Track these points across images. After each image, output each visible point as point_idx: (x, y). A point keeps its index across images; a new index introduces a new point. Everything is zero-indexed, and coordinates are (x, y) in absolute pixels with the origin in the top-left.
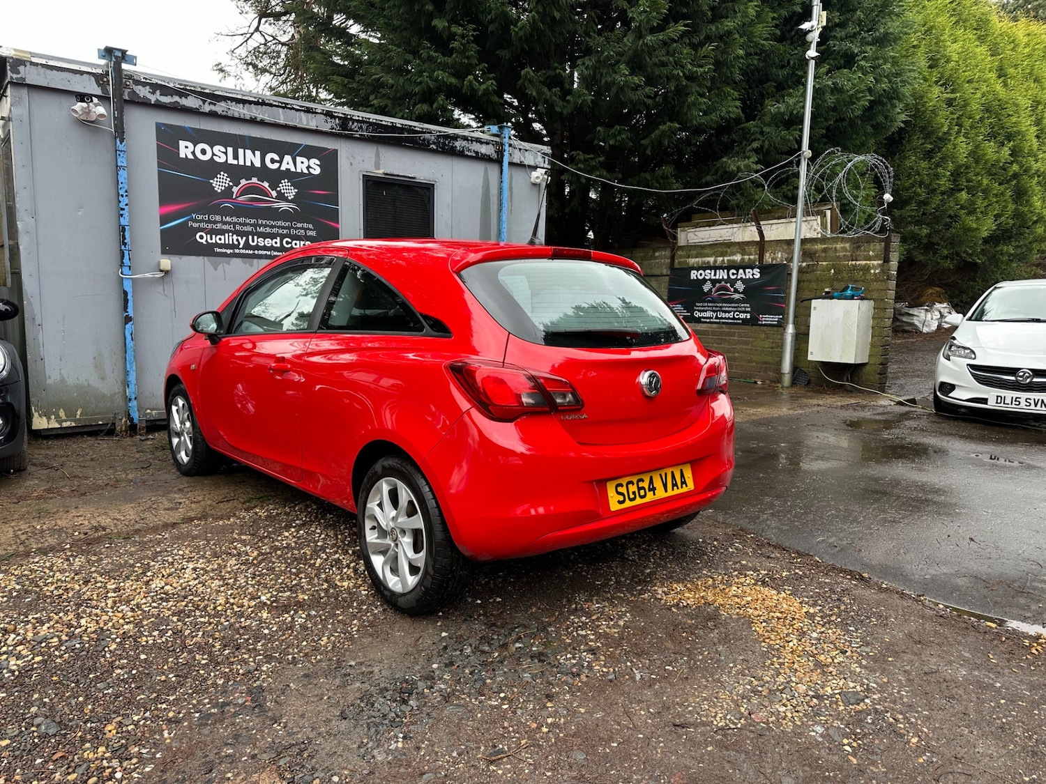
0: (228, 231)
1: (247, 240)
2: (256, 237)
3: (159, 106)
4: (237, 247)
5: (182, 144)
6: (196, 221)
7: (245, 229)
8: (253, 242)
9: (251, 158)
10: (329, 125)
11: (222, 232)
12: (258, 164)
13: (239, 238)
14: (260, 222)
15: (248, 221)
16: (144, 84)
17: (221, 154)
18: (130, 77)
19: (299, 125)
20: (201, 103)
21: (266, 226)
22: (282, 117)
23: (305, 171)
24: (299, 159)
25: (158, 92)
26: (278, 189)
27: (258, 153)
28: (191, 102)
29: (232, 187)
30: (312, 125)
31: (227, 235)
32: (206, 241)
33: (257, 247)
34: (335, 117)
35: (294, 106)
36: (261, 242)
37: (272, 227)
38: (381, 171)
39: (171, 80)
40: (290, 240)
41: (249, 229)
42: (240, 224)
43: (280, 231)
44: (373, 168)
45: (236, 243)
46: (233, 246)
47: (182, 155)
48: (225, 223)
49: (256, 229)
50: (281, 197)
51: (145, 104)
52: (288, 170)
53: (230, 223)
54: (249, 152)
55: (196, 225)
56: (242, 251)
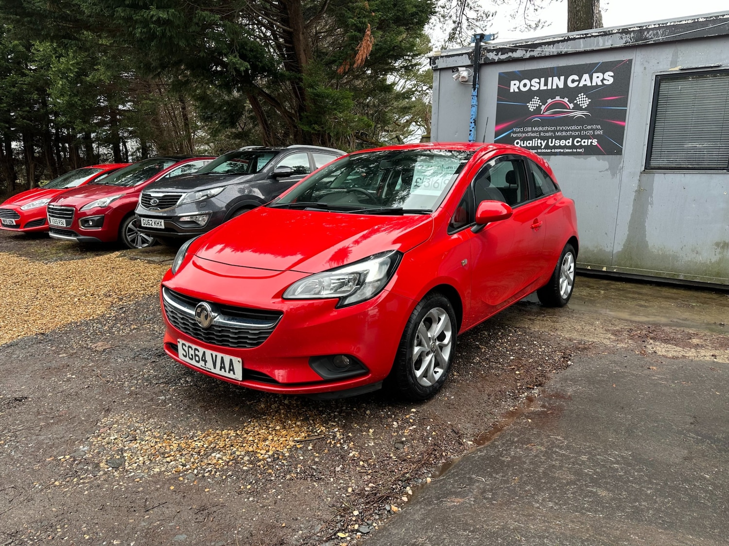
0: (535, 137)
1: (548, 143)
2: (554, 140)
3: (501, 62)
4: (540, 148)
5: (512, 83)
6: (515, 133)
7: (547, 134)
8: (552, 143)
9: (557, 82)
10: (624, 41)
11: (531, 138)
12: (561, 86)
13: (542, 141)
14: (558, 128)
15: (549, 129)
16: (492, 51)
17: (536, 84)
18: (485, 49)
19: (595, 48)
20: (524, 52)
21: (562, 131)
22: (582, 46)
23: (600, 83)
24: (595, 75)
25: (500, 53)
26: (575, 102)
27: (562, 78)
28: (518, 54)
29: (541, 106)
30: (608, 45)
31: (534, 140)
32: (520, 145)
33: (555, 147)
34: (630, 32)
35: (594, 34)
36: (557, 143)
37: (567, 131)
38: (677, 68)
39: (509, 43)
40: (580, 140)
41: (550, 134)
42: (544, 132)
43: (573, 134)
44: (669, 67)
45: (539, 145)
46: (537, 148)
47: (512, 91)
48: (533, 132)
49: (555, 134)
50: (577, 107)
51: (493, 63)
52: (585, 86)
53: (537, 132)
54: (556, 79)
55: (515, 135)
56: (543, 151)
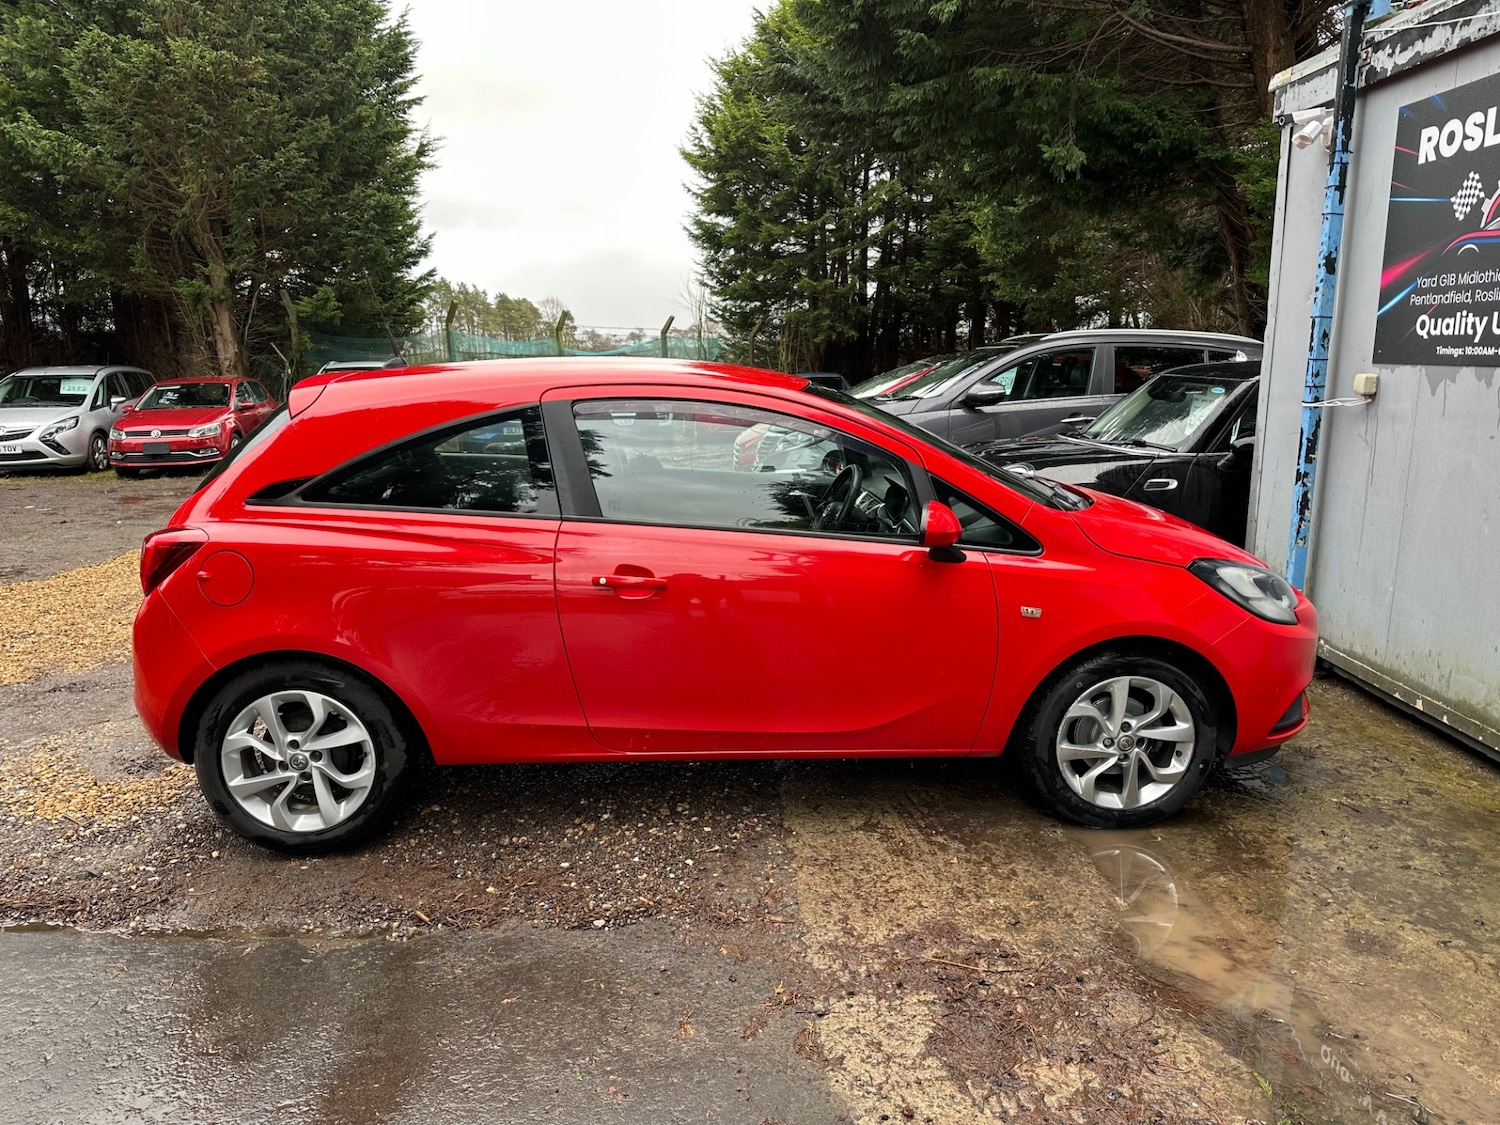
0: (1461, 307)
1: (1490, 324)
4: (1471, 341)
5: (1425, 134)
6: (1420, 292)
7: (1491, 297)
8: (1499, 326)
11: (1453, 310)
13: (1478, 320)
16: (1383, 45)
17: (1475, 131)
25: (1399, 49)
28: (1437, 41)
29: (1483, 201)
31: (1459, 314)
32: (1428, 333)
41: (1496, 295)
42: (1484, 287)
45: (1470, 332)
46: (1464, 340)
47: (1423, 160)
48: (1459, 288)
51: (1385, 81)
53: (1466, 288)
55: (1417, 300)
56: (1479, 351)
